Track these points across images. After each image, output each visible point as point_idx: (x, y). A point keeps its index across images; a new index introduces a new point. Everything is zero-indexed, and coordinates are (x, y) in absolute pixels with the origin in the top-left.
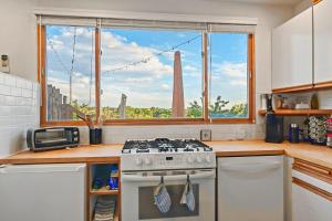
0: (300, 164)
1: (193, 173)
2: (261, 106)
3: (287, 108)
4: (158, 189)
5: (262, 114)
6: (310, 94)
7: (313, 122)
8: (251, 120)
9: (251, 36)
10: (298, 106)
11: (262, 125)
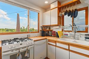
0: (49, 41)
1: (28, 47)
2: (40, 29)
3: (45, 29)
4: (18, 54)
5: (41, 31)
6: (49, 27)
7: (50, 32)
8: (38, 32)
9: (39, 13)
10: (47, 29)
11: (41, 33)
